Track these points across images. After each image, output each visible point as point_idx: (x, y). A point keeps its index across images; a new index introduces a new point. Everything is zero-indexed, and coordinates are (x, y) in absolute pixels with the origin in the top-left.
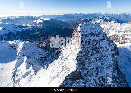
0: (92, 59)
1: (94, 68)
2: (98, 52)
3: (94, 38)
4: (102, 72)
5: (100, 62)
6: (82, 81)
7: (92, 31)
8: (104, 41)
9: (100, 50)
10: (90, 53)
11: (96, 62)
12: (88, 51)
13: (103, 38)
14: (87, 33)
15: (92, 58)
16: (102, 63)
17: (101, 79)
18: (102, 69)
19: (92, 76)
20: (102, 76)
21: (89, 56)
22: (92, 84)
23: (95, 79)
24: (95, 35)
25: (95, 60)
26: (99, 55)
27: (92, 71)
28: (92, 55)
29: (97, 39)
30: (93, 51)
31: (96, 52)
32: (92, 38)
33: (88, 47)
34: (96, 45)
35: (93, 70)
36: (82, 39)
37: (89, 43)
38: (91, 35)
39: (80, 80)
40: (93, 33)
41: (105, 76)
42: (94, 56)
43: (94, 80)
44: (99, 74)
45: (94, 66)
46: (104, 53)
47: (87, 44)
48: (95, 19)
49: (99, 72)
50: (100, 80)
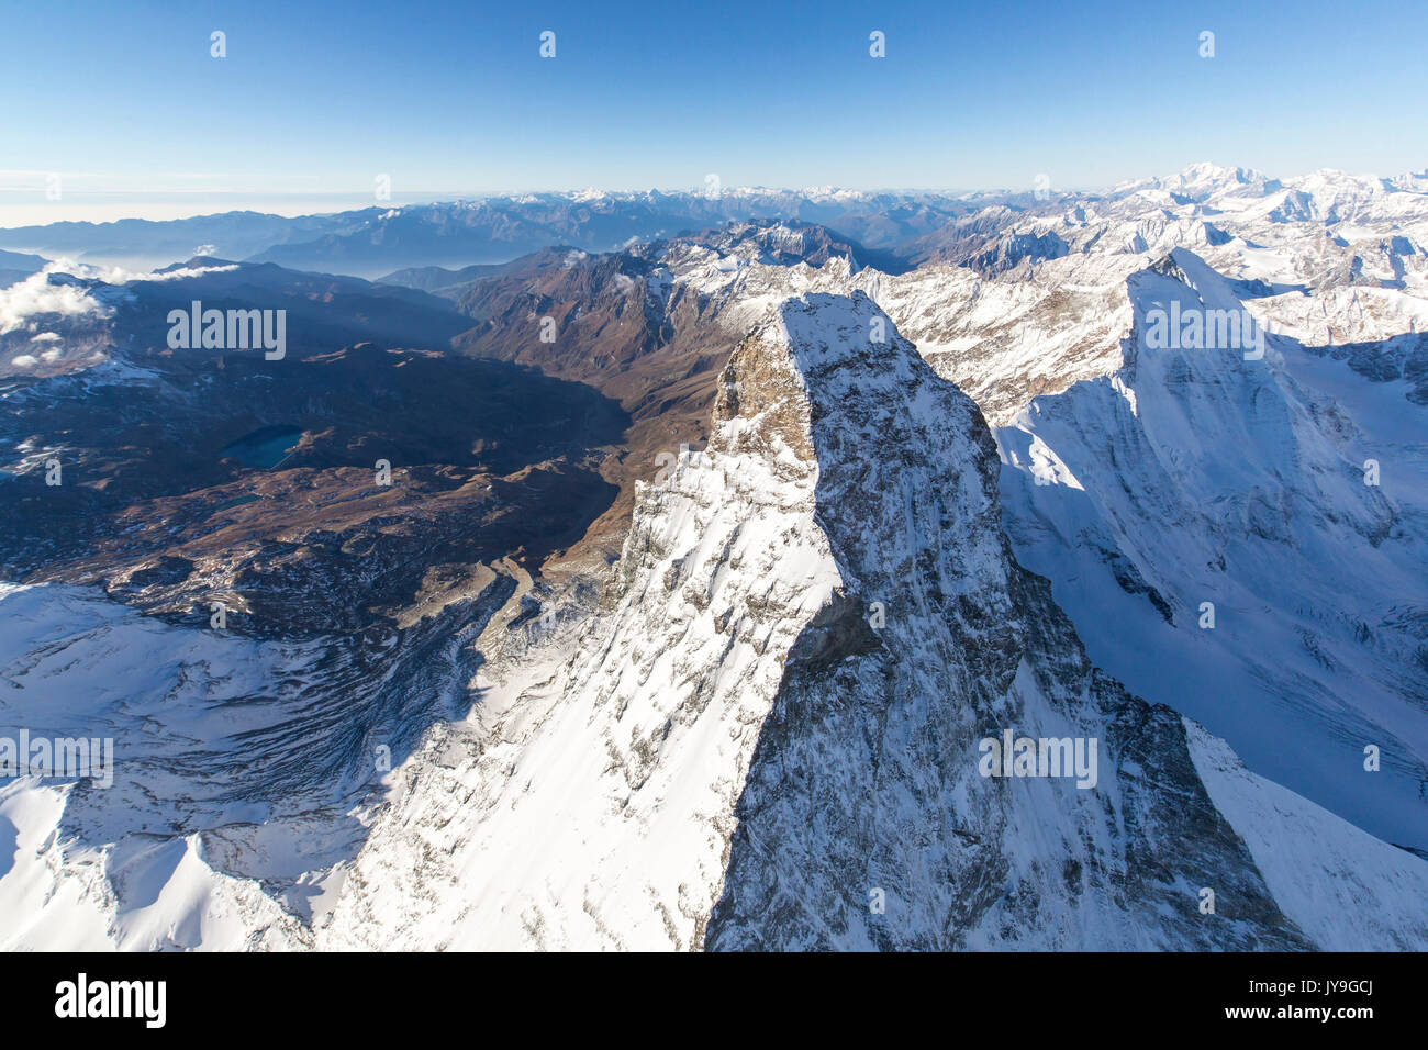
0: (892, 511)
1: (915, 561)
2: (909, 459)
3: (874, 383)
4: (955, 573)
5: (932, 514)
6: (870, 665)
7: (852, 343)
8: (920, 390)
9: (915, 445)
10: (873, 475)
11: (915, 520)
12: (860, 465)
13: (912, 377)
14: (832, 357)
15: (891, 505)
16: (946, 517)
17: (958, 616)
18: (953, 552)
19: (911, 617)
20: (962, 598)
21: (874, 497)
22: (921, 666)
23: (934, 630)
24: (871, 361)
25: (908, 514)
26: (920, 476)
27: (906, 584)
28: (882, 487)
29: (885, 382)
30: (884, 459)
31: (898, 463)
32: (860, 383)
33: (856, 438)
34: (889, 421)
35: (908, 578)
36: (812, 395)
37: (852, 414)
38: (849, 365)
39: (857, 663)
40: (862, 354)
41: (977, 589)
42: (896, 488)
43: (928, 636)
44: (947, 587)
45: (909, 552)
46: (940, 461)
47: (846, 423)
48: (696, 249)
49: (942, 574)
50: (955, 629)
